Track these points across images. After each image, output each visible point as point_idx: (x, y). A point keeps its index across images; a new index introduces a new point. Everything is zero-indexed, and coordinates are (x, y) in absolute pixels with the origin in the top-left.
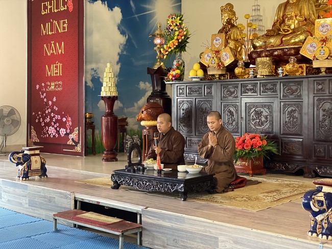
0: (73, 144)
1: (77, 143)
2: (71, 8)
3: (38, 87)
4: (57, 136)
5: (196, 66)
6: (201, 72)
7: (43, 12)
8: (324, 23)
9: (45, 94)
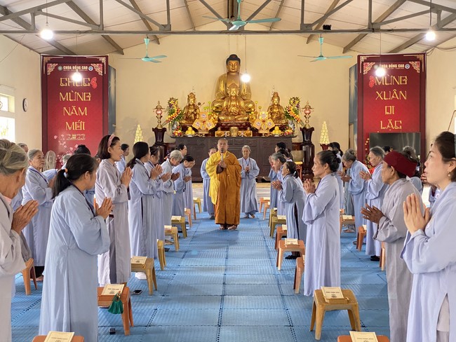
2: (95, 86)
3: (55, 137)
5: (190, 128)
6: (193, 132)
7: (62, 85)
8: (264, 114)
9: (65, 143)
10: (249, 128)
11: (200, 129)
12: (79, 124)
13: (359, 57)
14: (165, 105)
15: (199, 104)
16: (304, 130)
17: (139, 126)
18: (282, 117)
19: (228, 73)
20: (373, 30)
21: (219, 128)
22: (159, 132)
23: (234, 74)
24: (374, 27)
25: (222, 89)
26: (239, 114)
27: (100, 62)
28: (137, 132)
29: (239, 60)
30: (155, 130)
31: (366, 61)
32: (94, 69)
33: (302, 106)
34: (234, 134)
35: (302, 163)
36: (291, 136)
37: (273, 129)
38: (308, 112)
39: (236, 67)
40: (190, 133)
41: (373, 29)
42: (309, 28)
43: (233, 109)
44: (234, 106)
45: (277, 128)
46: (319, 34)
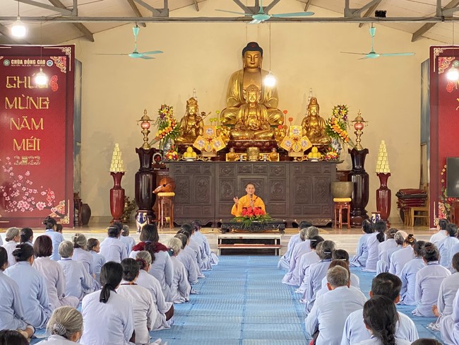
0: (58, 216)
1: (62, 216)
2: (55, 88)
4: (32, 209)
5: (190, 149)
6: (195, 154)
7: (9, 86)
8: (296, 129)
9: (11, 168)
10: (274, 150)
11: (204, 150)
12: (32, 142)
13: (432, 49)
14: (154, 116)
15: (203, 114)
16: (354, 153)
17: (117, 145)
18: (322, 133)
19: (245, 69)
20: (443, 19)
21: (232, 150)
22: (145, 154)
23: (253, 70)
24: (445, 14)
25: (236, 92)
26: (260, 129)
27: (64, 54)
28: (115, 153)
29: (261, 50)
30: (140, 151)
31: (441, 55)
32: (54, 65)
33: (350, 117)
34: (253, 158)
35: (350, 200)
36: (336, 161)
37: (309, 151)
38: (359, 126)
39: (256, 60)
40: (189, 155)
41: (443, 17)
42: (356, 14)
43: (251, 122)
44: (253, 117)
45: (315, 149)
46: (370, 23)
